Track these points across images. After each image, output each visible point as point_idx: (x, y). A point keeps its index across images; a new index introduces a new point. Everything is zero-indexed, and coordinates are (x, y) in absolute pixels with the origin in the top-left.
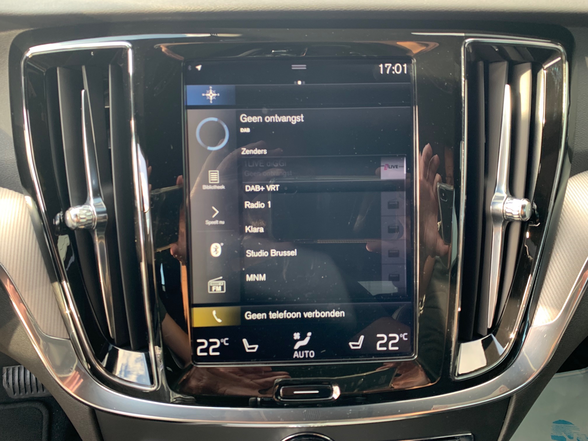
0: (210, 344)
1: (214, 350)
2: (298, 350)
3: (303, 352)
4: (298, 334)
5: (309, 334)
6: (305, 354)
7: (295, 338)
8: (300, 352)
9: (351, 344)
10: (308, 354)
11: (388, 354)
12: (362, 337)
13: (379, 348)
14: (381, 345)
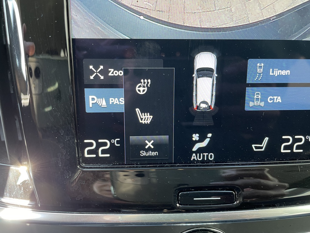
0: (99, 145)
1: (103, 152)
2: (196, 152)
3: (202, 154)
4: (198, 135)
5: (210, 135)
6: (204, 156)
7: (194, 139)
8: (198, 154)
9: (253, 146)
10: (207, 156)
11: (293, 156)
12: (267, 139)
13: (282, 151)
14: (286, 148)
